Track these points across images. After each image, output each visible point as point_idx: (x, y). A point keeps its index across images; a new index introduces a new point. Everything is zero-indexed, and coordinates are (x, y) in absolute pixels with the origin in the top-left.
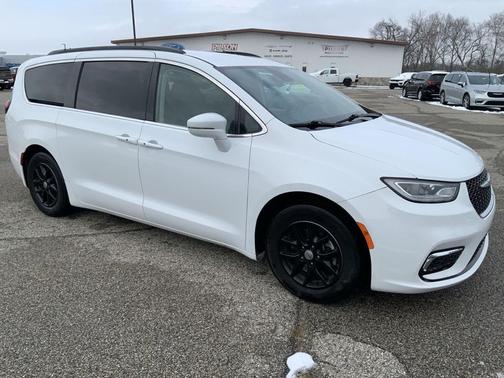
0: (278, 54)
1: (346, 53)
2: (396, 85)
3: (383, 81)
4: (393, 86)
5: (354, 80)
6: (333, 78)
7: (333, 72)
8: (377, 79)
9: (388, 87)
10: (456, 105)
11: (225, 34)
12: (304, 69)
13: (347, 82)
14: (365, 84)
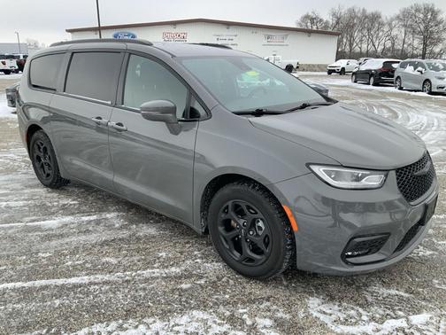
0: (224, 42)
1: (286, 42)
2: (334, 71)
3: (320, 68)
4: (330, 72)
5: (295, 67)
8: (314, 66)
9: (326, 73)
10: (416, 91)
13: (289, 68)
14: (304, 70)
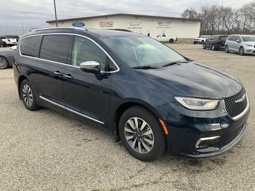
0: (135, 26)
1: (170, 26)
2: (197, 42)
3: (190, 40)
4: (195, 42)
5: (175, 40)
6: (164, 39)
7: (164, 36)
11: (106, 17)
12: (149, 35)
13: (171, 41)
